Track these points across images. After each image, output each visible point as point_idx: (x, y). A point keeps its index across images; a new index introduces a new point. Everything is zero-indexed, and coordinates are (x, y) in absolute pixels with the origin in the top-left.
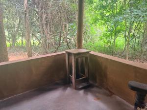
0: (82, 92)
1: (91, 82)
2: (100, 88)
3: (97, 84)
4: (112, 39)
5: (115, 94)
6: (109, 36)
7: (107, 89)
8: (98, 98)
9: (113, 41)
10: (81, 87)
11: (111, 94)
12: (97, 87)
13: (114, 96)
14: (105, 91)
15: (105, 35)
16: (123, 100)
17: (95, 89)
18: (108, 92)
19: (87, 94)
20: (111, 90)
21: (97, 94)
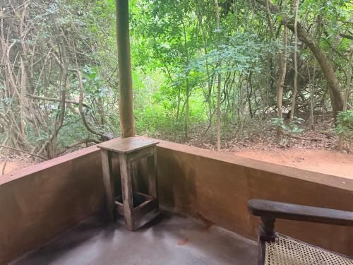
0: (148, 234)
1: (162, 207)
2: (185, 217)
3: (175, 210)
4: (180, 99)
5: (214, 223)
6: (174, 93)
7: (199, 216)
8: (186, 240)
9: (182, 103)
10: (143, 223)
11: (207, 225)
12: (178, 215)
13: (213, 227)
14: (195, 220)
15: (165, 91)
16: (231, 232)
17: (174, 221)
18: (200, 222)
19: (161, 236)
20: (206, 217)
21: (182, 232)
